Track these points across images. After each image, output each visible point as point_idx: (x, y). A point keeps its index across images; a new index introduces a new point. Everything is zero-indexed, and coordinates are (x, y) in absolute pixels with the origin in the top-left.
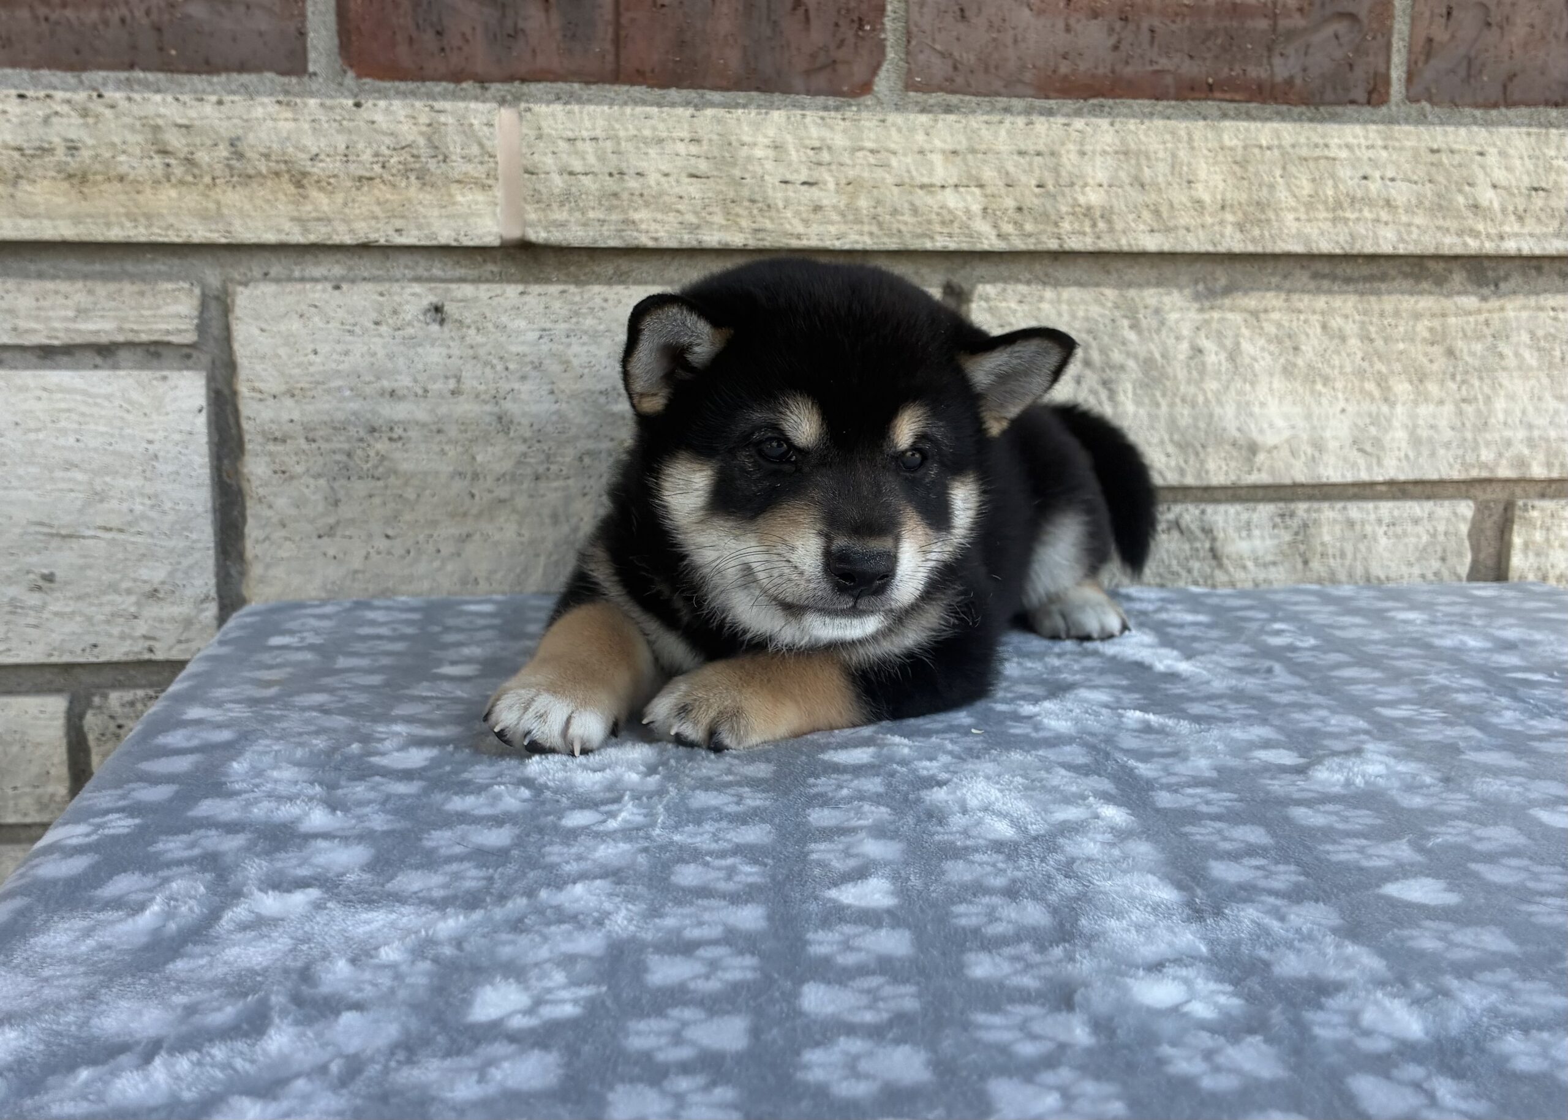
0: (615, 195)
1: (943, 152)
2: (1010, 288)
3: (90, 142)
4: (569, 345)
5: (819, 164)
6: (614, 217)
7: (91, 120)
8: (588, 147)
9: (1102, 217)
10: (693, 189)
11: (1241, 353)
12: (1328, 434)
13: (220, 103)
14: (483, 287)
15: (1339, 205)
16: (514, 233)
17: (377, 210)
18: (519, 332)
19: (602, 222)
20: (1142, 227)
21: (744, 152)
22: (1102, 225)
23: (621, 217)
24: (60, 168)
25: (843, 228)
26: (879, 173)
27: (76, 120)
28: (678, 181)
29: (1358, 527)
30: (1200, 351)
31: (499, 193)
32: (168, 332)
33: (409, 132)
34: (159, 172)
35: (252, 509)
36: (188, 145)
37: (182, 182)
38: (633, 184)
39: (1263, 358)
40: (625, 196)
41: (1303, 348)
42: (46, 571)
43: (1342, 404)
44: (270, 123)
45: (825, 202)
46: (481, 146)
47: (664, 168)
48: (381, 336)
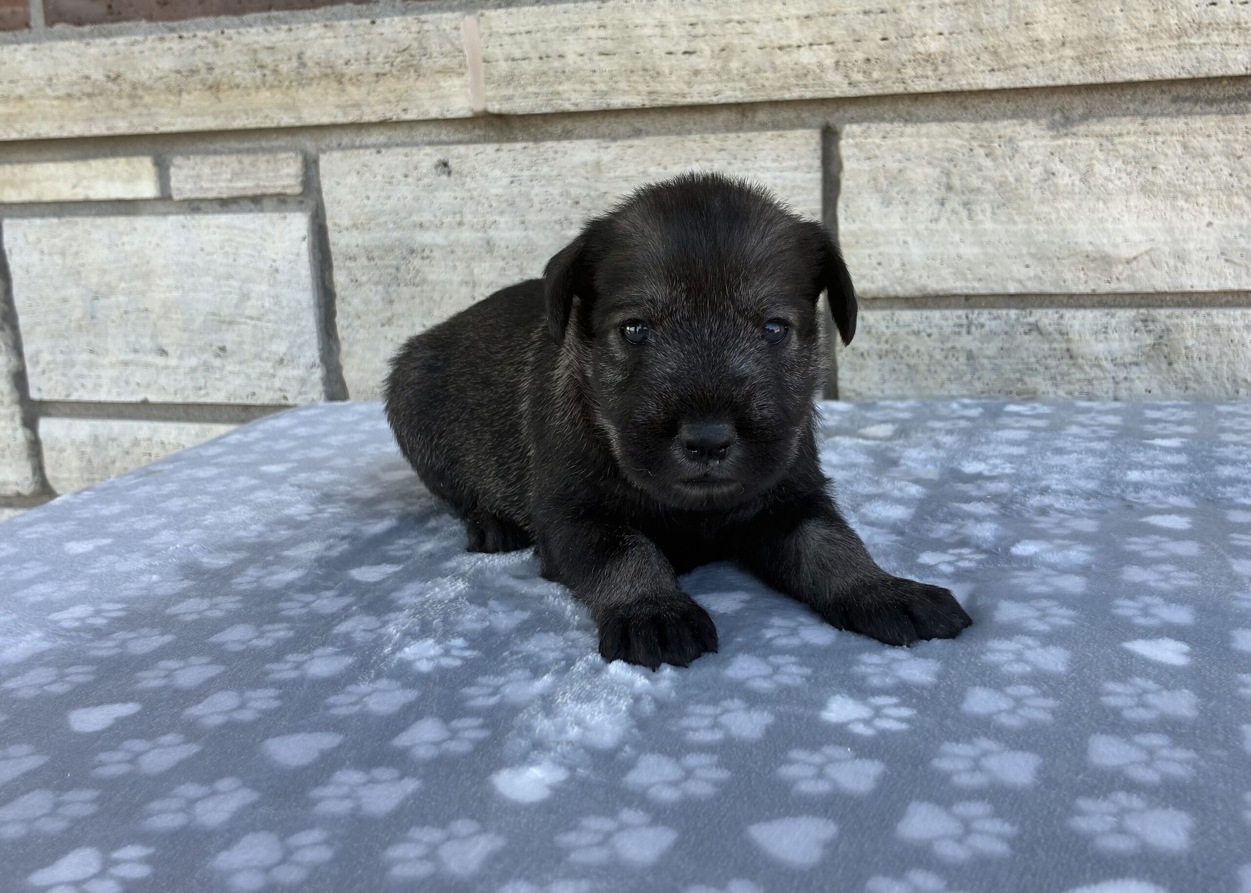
0: (544, 73)
1: (798, 18)
2: (873, 126)
3: (220, 63)
4: (532, 187)
5: (696, 37)
6: (545, 90)
7: (220, 49)
8: (525, 38)
9: (943, 61)
10: (604, 64)
11: (1094, 175)
12: (1191, 246)
13: (290, 30)
14: (472, 147)
15: (1182, 32)
16: (479, 107)
17: (391, 97)
18: (497, 179)
19: (537, 94)
20: (982, 67)
21: (638, 31)
22: (943, 69)
23: (550, 90)
24: (203, 82)
25: (720, 86)
26: (747, 39)
27: (211, 49)
28: (591, 59)
29: (1224, 333)
30: (1053, 174)
31: (468, 77)
32: (284, 187)
33: (407, 38)
34: (259, 81)
35: (339, 305)
36: (275, 60)
37: (272, 87)
38: (556, 64)
39: (1120, 179)
40: (551, 73)
41: (1162, 167)
42: (221, 345)
43: (1209, 218)
44: (319, 41)
45: (702, 66)
46: (453, 44)
47: (580, 50)
48: (408, 185)
